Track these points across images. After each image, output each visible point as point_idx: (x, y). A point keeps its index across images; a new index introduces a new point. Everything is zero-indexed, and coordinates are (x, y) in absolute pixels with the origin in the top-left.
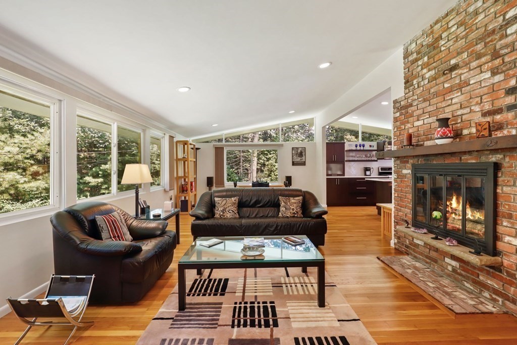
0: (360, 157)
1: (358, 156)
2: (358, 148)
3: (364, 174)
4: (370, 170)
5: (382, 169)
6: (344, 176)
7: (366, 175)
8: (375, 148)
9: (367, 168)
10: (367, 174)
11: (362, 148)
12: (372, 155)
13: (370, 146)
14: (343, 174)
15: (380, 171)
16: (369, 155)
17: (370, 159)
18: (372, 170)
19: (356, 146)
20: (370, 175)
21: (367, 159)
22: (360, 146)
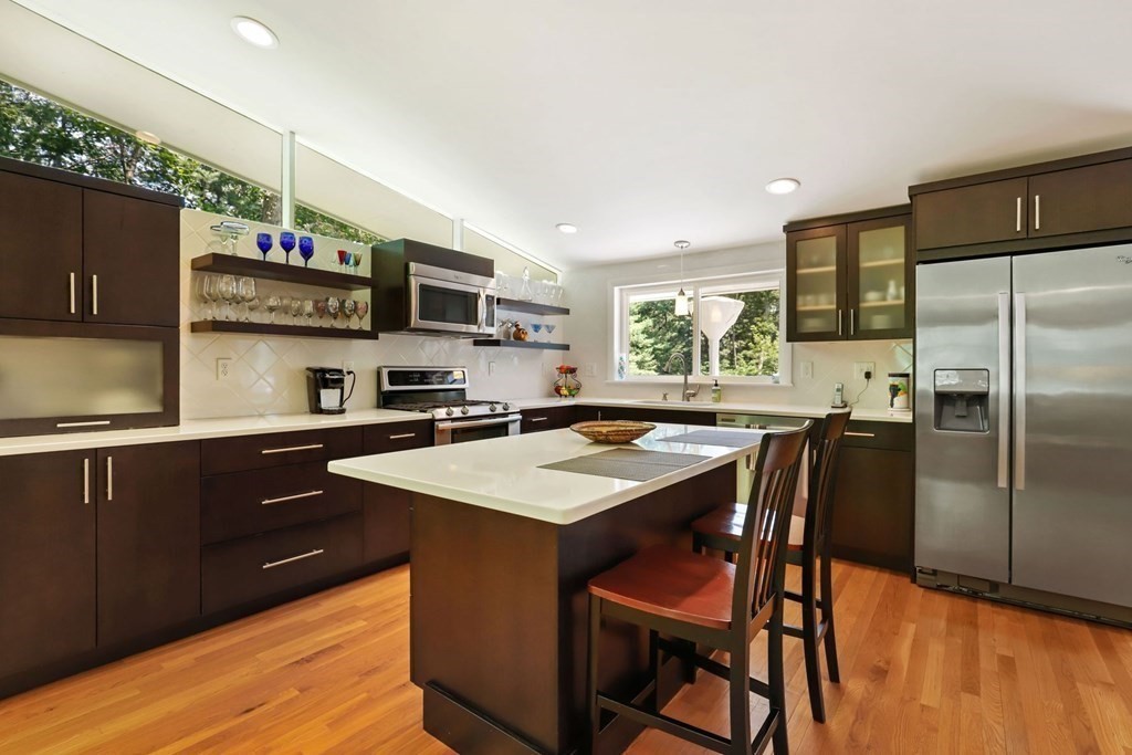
0: (285, 310)
1: (272, 302)
2: (277, 255)
3: (305, 405)
4: (338, 383)
5: (395, 377)
6: (176, 422)
7: (316, 409)
8: (365, 270)
9: (323, 371)
10: (324, 405)
11: (296, 258)
12: (349, 304)
13: (343, 257)
14: (170, 415)
15: (387, 387)
16: (333, 303)
17: (339, 324)
18: (348, 380)
19: (265, 245)
20: (342, 411)
21: (326, 323)
22: (287, 246)
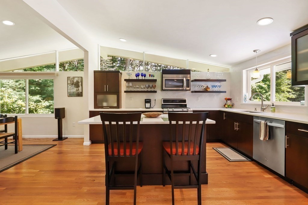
3: (143, 107)
4: (150, 102)
9: (146, 100)
10: (146, 107)
13: (150, 75)
14: (118, 106)
15: (163, 103)
20: (150, 108)
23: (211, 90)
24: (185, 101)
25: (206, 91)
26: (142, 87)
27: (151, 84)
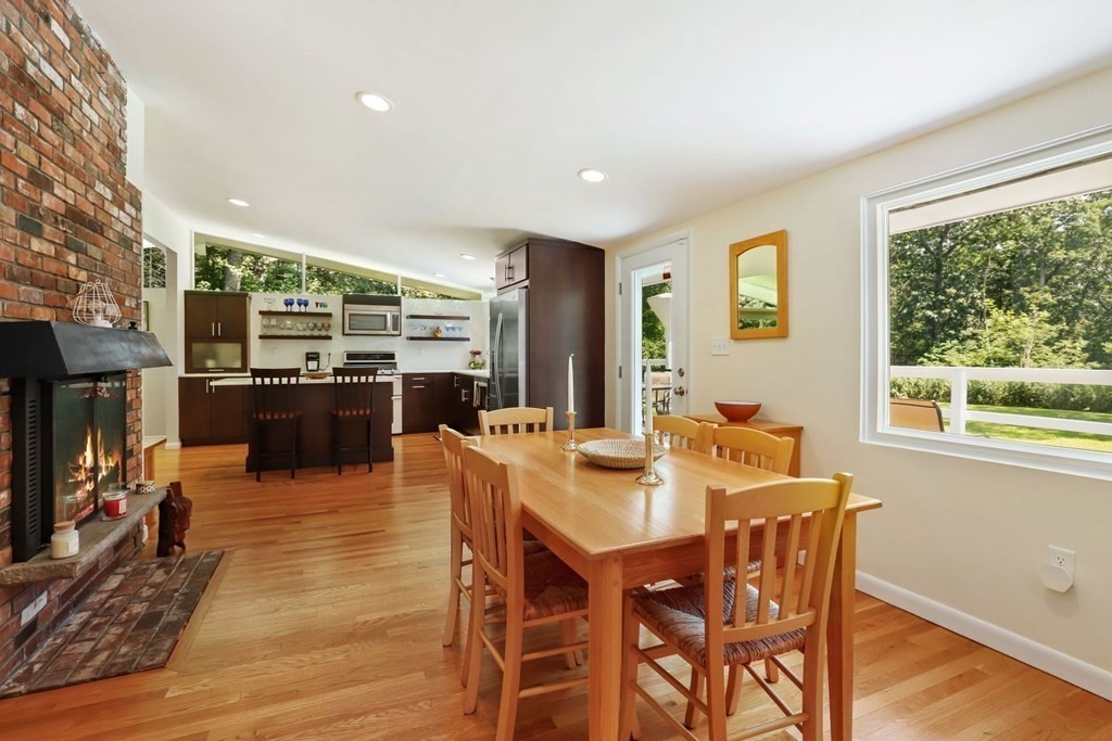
2: (295, 308)
4: (318, 359)
5: (351, 356)
9: (308, 354)
10: (310, 368)
11: (303, 308)
13: (318, 304)
14: (243, 368)
15: (346, 360)
22: (299, 305)
23: (444, 334)
24: (392, 356)
25: (434, 337)
26: (299, 327)
27: (320, 322)
